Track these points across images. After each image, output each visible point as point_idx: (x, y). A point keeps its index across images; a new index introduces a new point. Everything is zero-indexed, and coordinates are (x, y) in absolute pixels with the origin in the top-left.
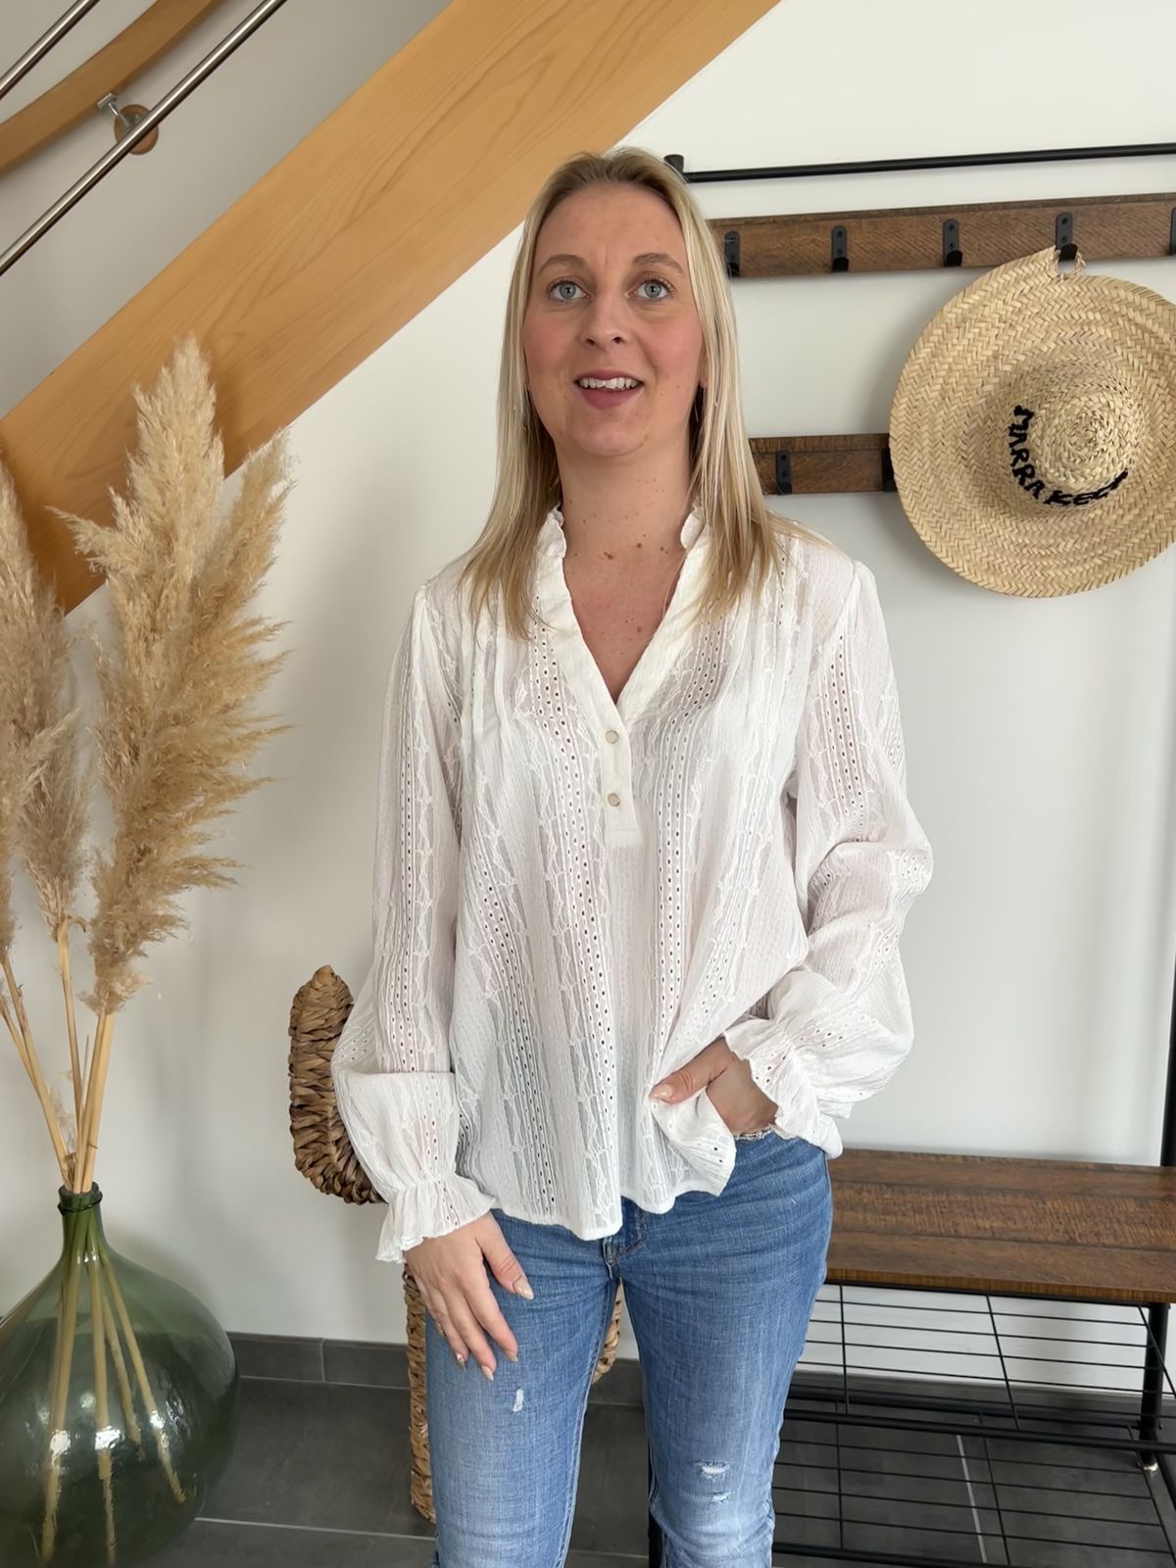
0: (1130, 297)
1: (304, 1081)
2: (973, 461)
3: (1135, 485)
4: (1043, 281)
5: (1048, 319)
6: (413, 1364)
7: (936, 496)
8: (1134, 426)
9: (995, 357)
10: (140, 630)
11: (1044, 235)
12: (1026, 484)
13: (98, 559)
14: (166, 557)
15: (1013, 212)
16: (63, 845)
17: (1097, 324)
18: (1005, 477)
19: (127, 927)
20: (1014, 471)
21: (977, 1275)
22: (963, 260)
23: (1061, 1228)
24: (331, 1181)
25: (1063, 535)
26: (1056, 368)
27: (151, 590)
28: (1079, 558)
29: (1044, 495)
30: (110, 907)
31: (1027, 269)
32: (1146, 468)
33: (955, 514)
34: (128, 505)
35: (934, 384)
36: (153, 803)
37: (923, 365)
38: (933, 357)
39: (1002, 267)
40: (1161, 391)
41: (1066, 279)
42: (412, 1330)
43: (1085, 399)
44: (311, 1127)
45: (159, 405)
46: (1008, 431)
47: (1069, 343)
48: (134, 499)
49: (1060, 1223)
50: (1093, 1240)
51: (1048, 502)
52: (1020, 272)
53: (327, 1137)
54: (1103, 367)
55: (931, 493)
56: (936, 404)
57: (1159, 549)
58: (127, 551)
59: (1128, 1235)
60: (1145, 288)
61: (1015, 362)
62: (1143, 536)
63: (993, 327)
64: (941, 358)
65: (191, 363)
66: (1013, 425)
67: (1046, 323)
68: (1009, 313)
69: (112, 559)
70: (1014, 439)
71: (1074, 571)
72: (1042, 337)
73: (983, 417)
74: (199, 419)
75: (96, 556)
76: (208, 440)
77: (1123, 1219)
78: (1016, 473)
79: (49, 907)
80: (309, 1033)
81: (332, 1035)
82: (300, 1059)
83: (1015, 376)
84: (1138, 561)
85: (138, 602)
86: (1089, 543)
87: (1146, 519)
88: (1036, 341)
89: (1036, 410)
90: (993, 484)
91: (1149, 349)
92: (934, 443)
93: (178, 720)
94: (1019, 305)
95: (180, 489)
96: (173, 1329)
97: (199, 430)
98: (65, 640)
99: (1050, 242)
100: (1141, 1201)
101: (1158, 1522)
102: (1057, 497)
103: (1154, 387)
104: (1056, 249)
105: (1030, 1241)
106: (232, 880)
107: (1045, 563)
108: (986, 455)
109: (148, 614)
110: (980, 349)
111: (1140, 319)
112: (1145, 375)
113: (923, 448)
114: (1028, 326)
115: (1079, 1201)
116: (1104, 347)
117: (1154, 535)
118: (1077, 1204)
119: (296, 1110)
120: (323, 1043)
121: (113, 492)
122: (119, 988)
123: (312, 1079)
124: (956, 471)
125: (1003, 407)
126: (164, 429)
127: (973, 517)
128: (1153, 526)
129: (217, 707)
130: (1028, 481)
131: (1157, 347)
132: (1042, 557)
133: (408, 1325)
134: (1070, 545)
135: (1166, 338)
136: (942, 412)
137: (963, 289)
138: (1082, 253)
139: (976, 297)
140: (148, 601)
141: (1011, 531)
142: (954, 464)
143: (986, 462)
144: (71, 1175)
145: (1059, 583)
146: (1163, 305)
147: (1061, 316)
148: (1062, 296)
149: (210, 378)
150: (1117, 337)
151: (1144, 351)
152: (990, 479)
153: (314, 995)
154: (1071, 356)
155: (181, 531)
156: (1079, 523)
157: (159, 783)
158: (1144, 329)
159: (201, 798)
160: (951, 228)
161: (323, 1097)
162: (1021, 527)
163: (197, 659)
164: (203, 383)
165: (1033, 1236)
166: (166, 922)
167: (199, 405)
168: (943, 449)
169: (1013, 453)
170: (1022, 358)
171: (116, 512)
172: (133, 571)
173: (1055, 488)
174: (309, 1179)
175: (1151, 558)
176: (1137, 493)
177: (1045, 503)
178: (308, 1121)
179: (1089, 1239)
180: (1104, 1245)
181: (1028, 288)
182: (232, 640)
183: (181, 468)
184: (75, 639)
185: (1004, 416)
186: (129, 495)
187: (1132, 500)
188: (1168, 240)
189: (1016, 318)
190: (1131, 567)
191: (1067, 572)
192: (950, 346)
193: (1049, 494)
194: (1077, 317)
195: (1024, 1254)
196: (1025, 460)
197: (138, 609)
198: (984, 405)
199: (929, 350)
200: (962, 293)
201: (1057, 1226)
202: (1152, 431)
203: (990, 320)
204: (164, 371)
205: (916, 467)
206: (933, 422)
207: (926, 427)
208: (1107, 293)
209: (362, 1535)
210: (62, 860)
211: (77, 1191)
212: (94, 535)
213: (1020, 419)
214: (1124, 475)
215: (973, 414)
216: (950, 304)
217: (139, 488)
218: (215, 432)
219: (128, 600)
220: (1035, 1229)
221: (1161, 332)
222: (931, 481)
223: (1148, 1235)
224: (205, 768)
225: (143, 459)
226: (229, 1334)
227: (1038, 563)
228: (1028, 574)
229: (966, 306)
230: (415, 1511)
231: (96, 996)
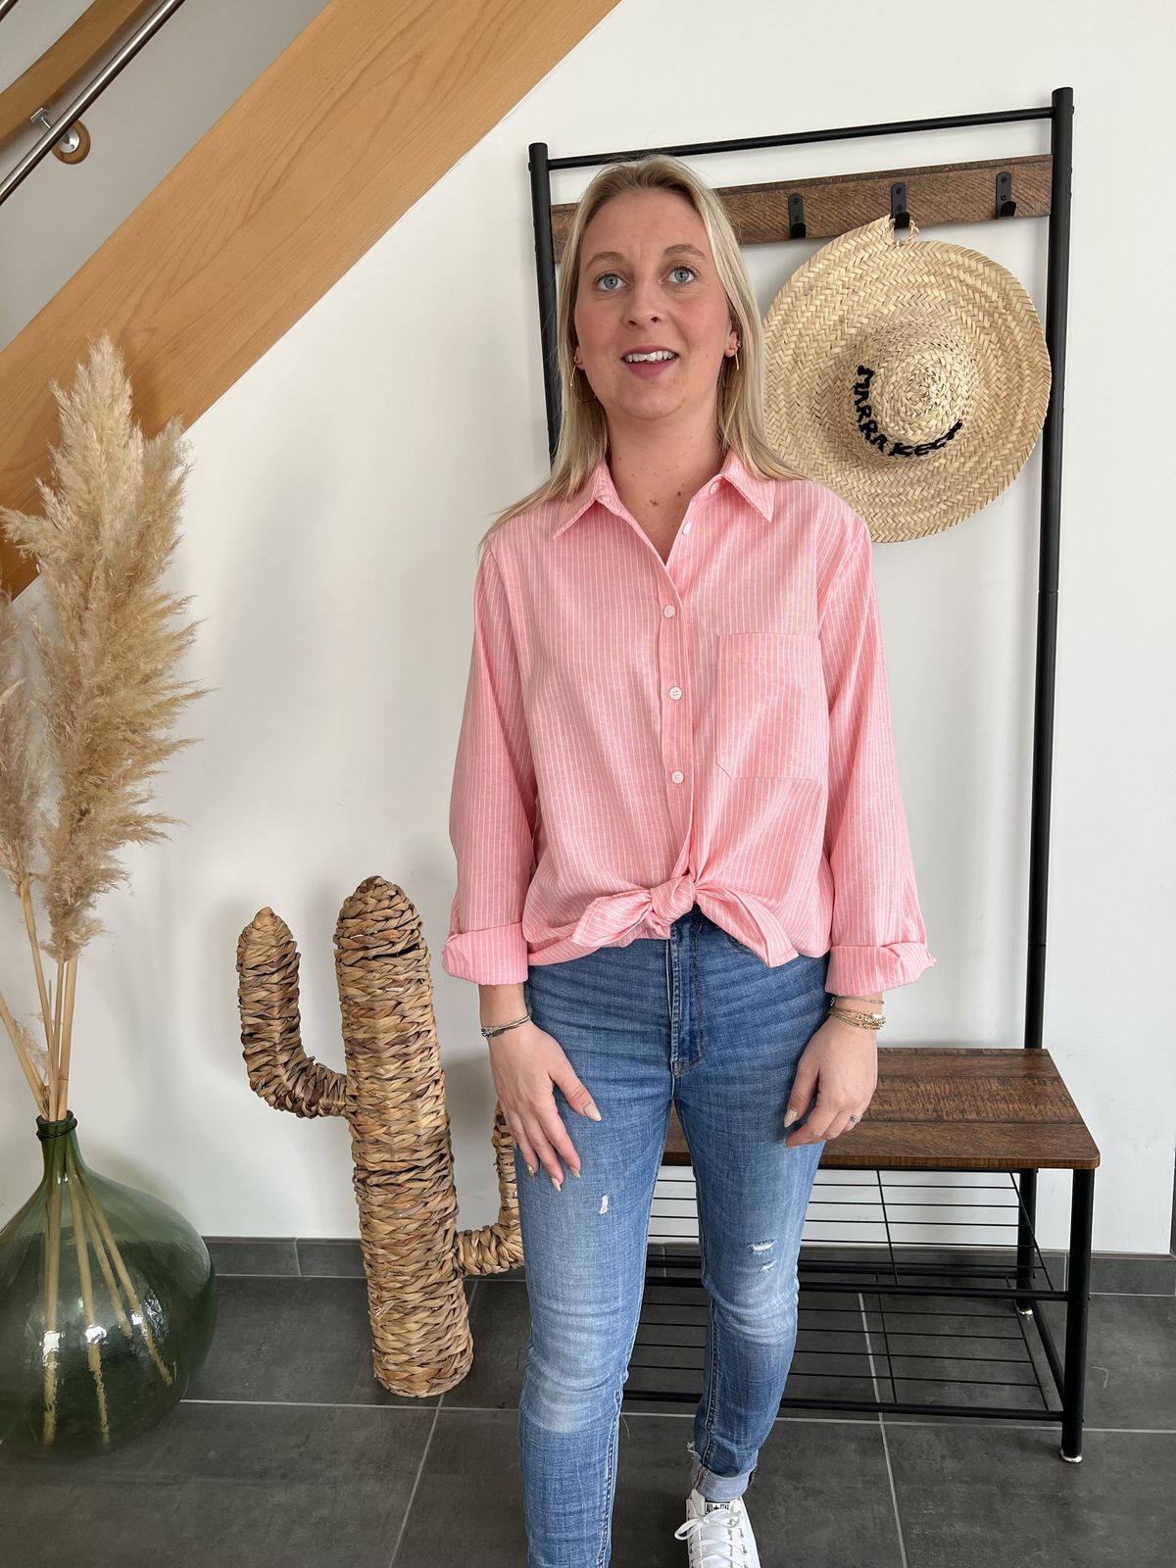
0: (960, 259)
1: (251, 1012)
2: (826, 419)
3: (974, 434)
4: (881, 248)
5: (886, 283)
6: (367, 1256)
7: (794, 453)
8: (964, 380)
9: (841, 321)
10: (73, 609)
11: (880, 204)
12: (872, 438)
13: (27, 546)
14: (94, 541)
15: (851, 184)
16: (20, 810)
17: (932, 286)
18: (854, 433)
19: (73, 882)
20: (860, 426)
21: (852, 1152)
22: (807, 231)
23: (930, 1107)
24: (282, 1099)
25: (911, 484)
26: (894, 329)
27: (82, 572)
28: (926, 504)
29: (888, 447)
30: (58, 863)
31: (865, 238)
32: (984, 418)
33: (813, 470)
34: (55, 494)
35: (787, 350)
36: (86, 767)
37: (776, 332)
38: (785, 323)
39: (842, 236)
40: (994, 347)
41: (901, 245)
42: (365, 1226)
43: (917, 357)
44: (262, 1052)
45: (78, 400)
46: (854, 390)
47: (907, 306)
48: (62, 488)
49: (931, 1103)
50: (957, 1116)
51: (892, 454)
52: (859, 241)
53: (276, 1060)
54: (938, 327)
55: (790, 451)
56: (790, 368)
57: (996, 493)
58: (55, 537)
59: (990, 1110)
60: (971, 251)
61: (859, 325)
62: (982, 481)
63: (837, 293)
64: (792, 325)
65: (106, 358)
66: (857, 384)
67: (886, 288)
68: (852, 280)
69: (42, 545)
70: (859, 397)
71: (922, 516)
72: (883, 300)
73: (833, 378)
74: (117, 412)
75: (24, 543)
76: (128, 430)
77: (986, 1097)
78: (862, 428)
79: (11, 866)
80: (252, 969)
81: (274, 970)
82: (247, 992)
83: (860, 338)
84: (979, 504)
85: (70, 585)
86: (935, 490)
87: (984, 465)
88: (878, 304)
89: (875, 369)
90: (845, 440)
91: (980, 308)
92: (791, 404)
93: (103, 690)
94: (860, 272)
95: (104, 478)
96: (150, 1237)
97: (117, 422)
98: (12, 622)
99: (886, 211)
100: (1003, 1080)
101: (1028, 1359)
102: (899, 449)
103: (986, 343)
104: (891, 218)
105: (903, 1120)
106: (162, 835)
107: (896, 511)
108: (837, 413)
109: (81, 594)
110: (826, 314)
111: (970, 280)
112: (978, 333)
113: (780, 409)
114: (869, 291)
115: (949, 1084)
116: (940, 308)
117: (992, 478)
118: (947, 1086)
119: (248, 1038)
120: (267, 977)
121: (40, 483)
122: (74, 937)
123: (258, 1009)
124: (812, 429)
125: (849, 368)
126: (85, 422)
127: (829, 471)
128: (991, 471)
129: (138, 677)
130: (873, 436)
131: (987, 305)
132: (893, 505)
133: (361, 1222)
134: (917, 493)
135: (994, 297)
136: (796, 375)
137: (807, 259)
138: (915, 220)
139: (820, 266)
140: (81, 583)
141: (865, 483)
142: (809, 423)
143: (838, 419)
144: (46, 1105)
145: (908, 528)
146: (989, 266)
147: (899, 281)
148: (899, 261)
149: (126, 373)
150: (950, 298)
151: (976, 310)
152: (842, 435)
153: (255, 935)
154: (910, 317)
155: (106, 516)
156: (926, 472)
157: (90, 749)
158: (975, 290)
159: (130, 762)
160: (795, 202)
161: (270, 1025)
162: (873, 479)
163: (115, 635)
164: (119, 377)
165: (906, 1115)
166: (109, 875)
167: (114, 398)
168: (798, 409)
169: (858, 410)
170: (865, 321)
171: (45, 502)
172: (63, 555)
173: (896, 441)
174: (263, 1098)
175: (990, 501)
176: (976, 442)
177: (889, 455)
178: (258, 1047)
179: (955, 1116)
180: (968, 1121)
181: (867, 255)
182: (146, 615)
183: (103, 459)
184: (21, 621)
185: (850, 375)
186: (57, 486)
187: (972, 449)
188: (994, 204)
189: (858, 284)
190: (972, 510)
191: (916, 518)
192: (799, 313)
193: (892, 447)
194: (913, 281)
195: (896, 1132)
196: (869, 416)
197: (71, 590)
198: (834, 366)
199: (780, 318)
200: (807, 263)
201: (928, 1106)
202: (987, 384)
203: (834, 287)
204: (81, 368)
205: (774, 427)
206: (788, 384)
207: (781, 390)
208: (939, 256)
209: (330, 1408)
210: (19, 823)
211: (52, 1119)
212: (22, 523)
213: (862, 379)
214: (959, 426)
215: (824, 375)
216: (797, 273)
217: (64, 478)
218: (134, 422)
219: (60, 582)
220: (908, 1110)
221: (989, 291)
222: (789, 439)
223: (1006, 1109)
224: (129, 734)
225: (66, 450)
226: (204, 1238)
227: (889, 511)
228: (881, 521)
229: (812, 275)
230: (378, 1383)
231: (53, 944)
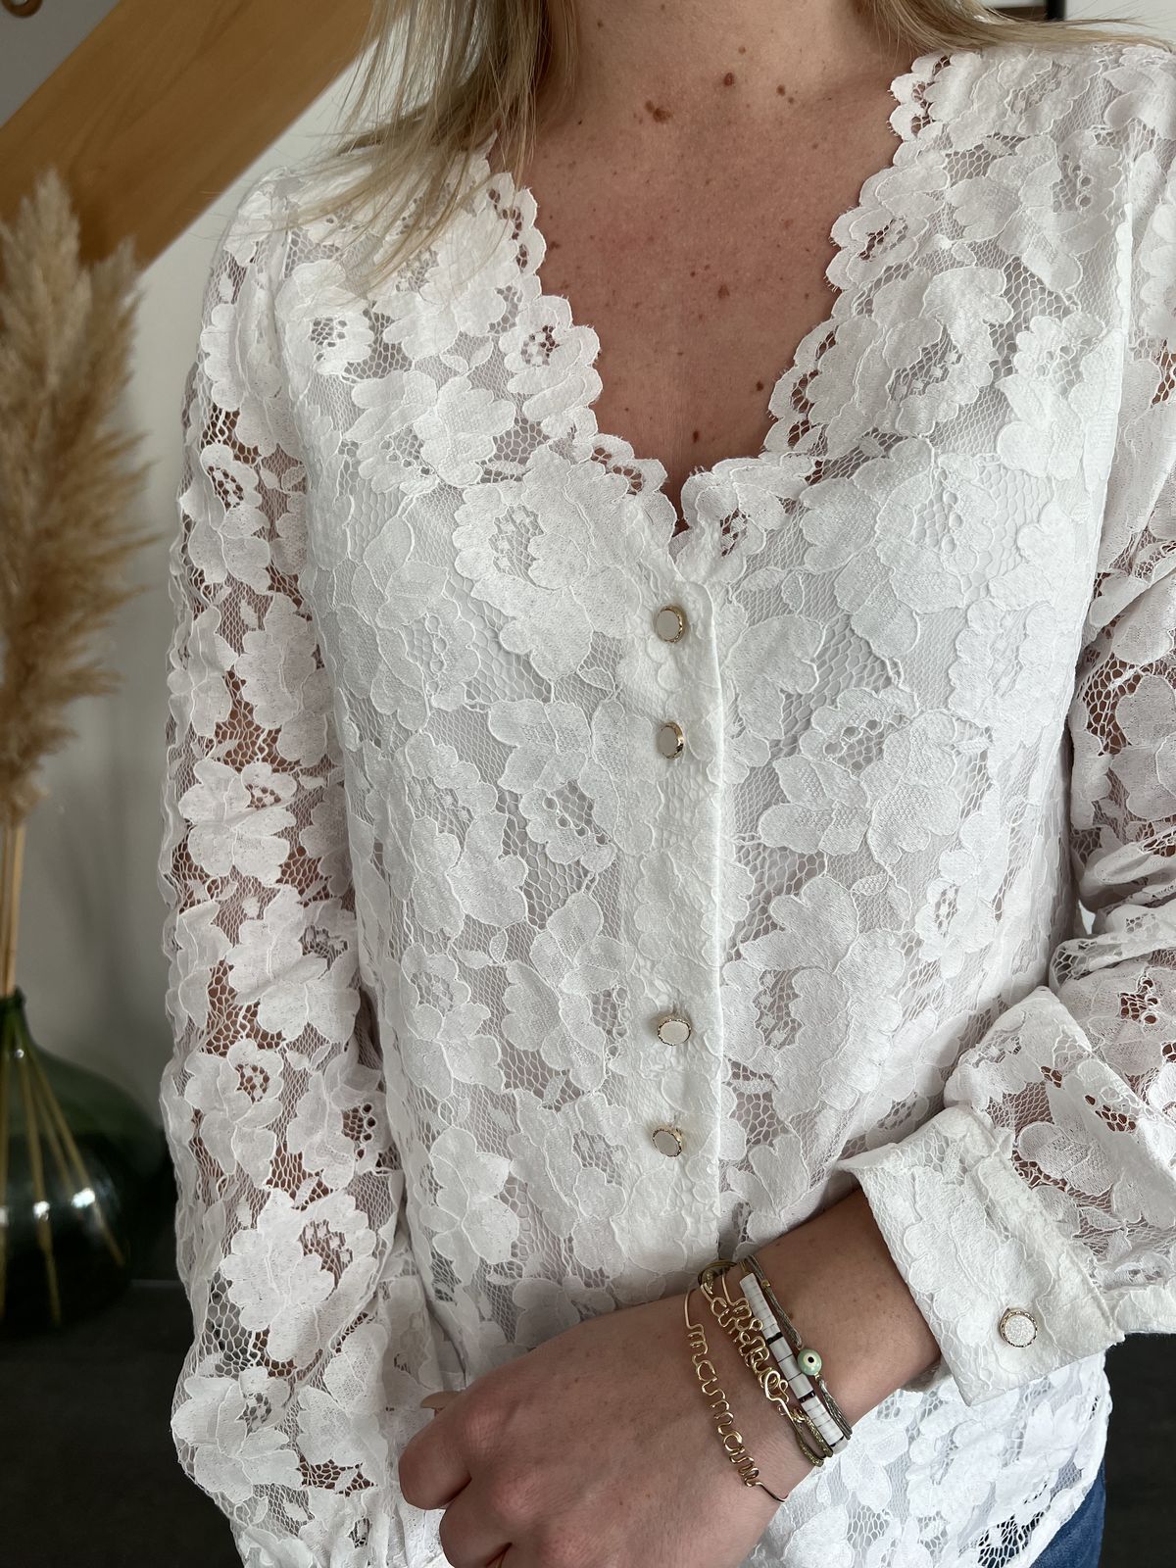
14: (38, 385)
19: (21, 741)
27: (27, 420)
36: (35, 618)
45: (22, 235)
65: (51, 193)
74: (64, 251)
76: (75, 272)
85: (15, 434)
93: (50, 534)
95: (50, 321)
97: (64, 262)
122: (20, 802)
126: (29, 259)
129: (89, 520)
140: (25, 432)
149: (73, 209)
155: (51, 359)
157: (38, 598)
159: (81, 613)
163: (64, 474)
164: (65, 214)
166: (59, 734)
167: (62, 235)
172: (6, 403)
182: (96, 453)
183: (49, 300)
197: (15, 439)
204: (25, 202)
218: (81, 263)
224: (79, 580)
225: (9, 289)
